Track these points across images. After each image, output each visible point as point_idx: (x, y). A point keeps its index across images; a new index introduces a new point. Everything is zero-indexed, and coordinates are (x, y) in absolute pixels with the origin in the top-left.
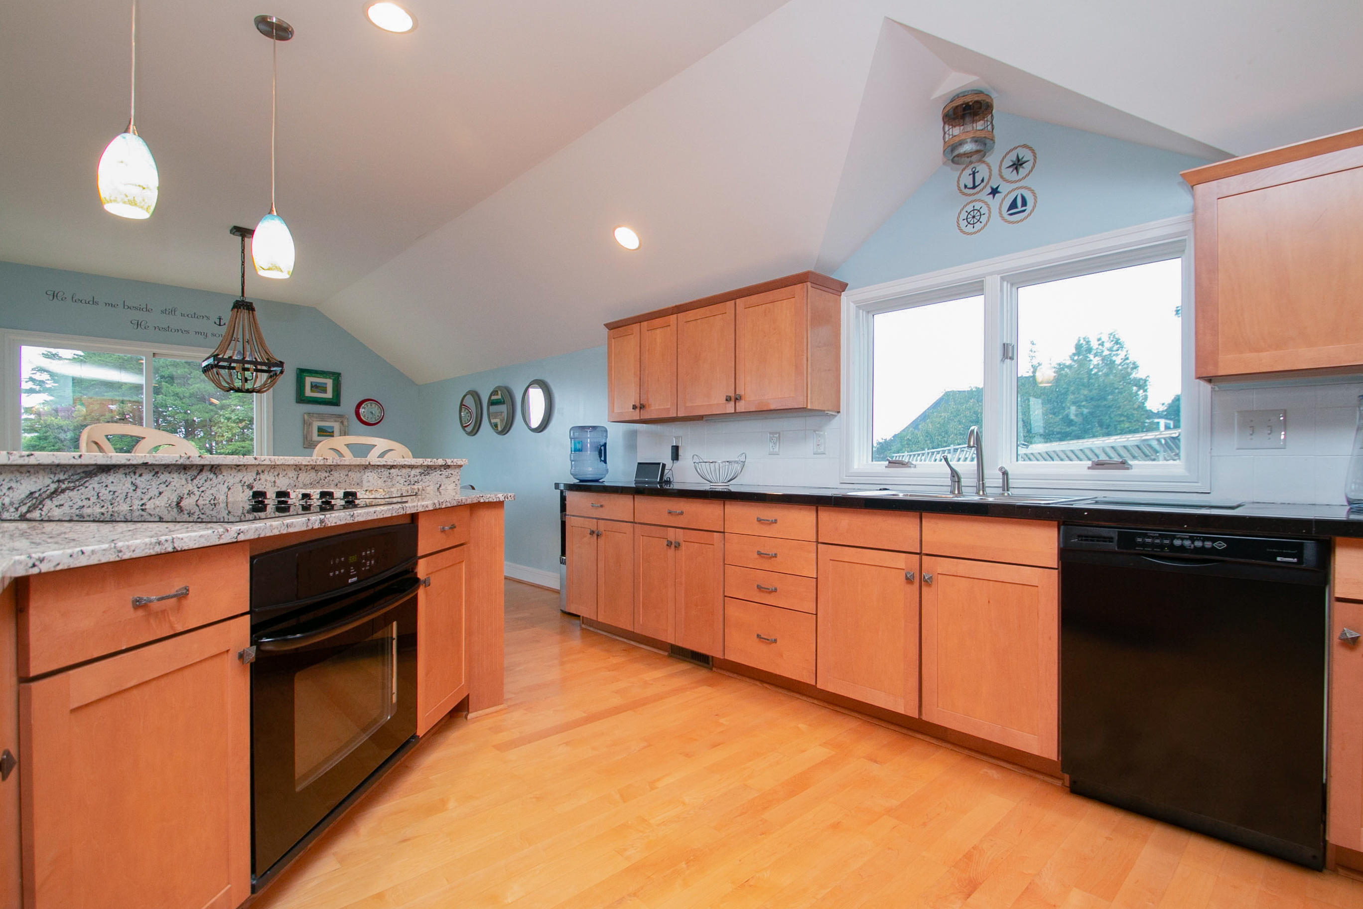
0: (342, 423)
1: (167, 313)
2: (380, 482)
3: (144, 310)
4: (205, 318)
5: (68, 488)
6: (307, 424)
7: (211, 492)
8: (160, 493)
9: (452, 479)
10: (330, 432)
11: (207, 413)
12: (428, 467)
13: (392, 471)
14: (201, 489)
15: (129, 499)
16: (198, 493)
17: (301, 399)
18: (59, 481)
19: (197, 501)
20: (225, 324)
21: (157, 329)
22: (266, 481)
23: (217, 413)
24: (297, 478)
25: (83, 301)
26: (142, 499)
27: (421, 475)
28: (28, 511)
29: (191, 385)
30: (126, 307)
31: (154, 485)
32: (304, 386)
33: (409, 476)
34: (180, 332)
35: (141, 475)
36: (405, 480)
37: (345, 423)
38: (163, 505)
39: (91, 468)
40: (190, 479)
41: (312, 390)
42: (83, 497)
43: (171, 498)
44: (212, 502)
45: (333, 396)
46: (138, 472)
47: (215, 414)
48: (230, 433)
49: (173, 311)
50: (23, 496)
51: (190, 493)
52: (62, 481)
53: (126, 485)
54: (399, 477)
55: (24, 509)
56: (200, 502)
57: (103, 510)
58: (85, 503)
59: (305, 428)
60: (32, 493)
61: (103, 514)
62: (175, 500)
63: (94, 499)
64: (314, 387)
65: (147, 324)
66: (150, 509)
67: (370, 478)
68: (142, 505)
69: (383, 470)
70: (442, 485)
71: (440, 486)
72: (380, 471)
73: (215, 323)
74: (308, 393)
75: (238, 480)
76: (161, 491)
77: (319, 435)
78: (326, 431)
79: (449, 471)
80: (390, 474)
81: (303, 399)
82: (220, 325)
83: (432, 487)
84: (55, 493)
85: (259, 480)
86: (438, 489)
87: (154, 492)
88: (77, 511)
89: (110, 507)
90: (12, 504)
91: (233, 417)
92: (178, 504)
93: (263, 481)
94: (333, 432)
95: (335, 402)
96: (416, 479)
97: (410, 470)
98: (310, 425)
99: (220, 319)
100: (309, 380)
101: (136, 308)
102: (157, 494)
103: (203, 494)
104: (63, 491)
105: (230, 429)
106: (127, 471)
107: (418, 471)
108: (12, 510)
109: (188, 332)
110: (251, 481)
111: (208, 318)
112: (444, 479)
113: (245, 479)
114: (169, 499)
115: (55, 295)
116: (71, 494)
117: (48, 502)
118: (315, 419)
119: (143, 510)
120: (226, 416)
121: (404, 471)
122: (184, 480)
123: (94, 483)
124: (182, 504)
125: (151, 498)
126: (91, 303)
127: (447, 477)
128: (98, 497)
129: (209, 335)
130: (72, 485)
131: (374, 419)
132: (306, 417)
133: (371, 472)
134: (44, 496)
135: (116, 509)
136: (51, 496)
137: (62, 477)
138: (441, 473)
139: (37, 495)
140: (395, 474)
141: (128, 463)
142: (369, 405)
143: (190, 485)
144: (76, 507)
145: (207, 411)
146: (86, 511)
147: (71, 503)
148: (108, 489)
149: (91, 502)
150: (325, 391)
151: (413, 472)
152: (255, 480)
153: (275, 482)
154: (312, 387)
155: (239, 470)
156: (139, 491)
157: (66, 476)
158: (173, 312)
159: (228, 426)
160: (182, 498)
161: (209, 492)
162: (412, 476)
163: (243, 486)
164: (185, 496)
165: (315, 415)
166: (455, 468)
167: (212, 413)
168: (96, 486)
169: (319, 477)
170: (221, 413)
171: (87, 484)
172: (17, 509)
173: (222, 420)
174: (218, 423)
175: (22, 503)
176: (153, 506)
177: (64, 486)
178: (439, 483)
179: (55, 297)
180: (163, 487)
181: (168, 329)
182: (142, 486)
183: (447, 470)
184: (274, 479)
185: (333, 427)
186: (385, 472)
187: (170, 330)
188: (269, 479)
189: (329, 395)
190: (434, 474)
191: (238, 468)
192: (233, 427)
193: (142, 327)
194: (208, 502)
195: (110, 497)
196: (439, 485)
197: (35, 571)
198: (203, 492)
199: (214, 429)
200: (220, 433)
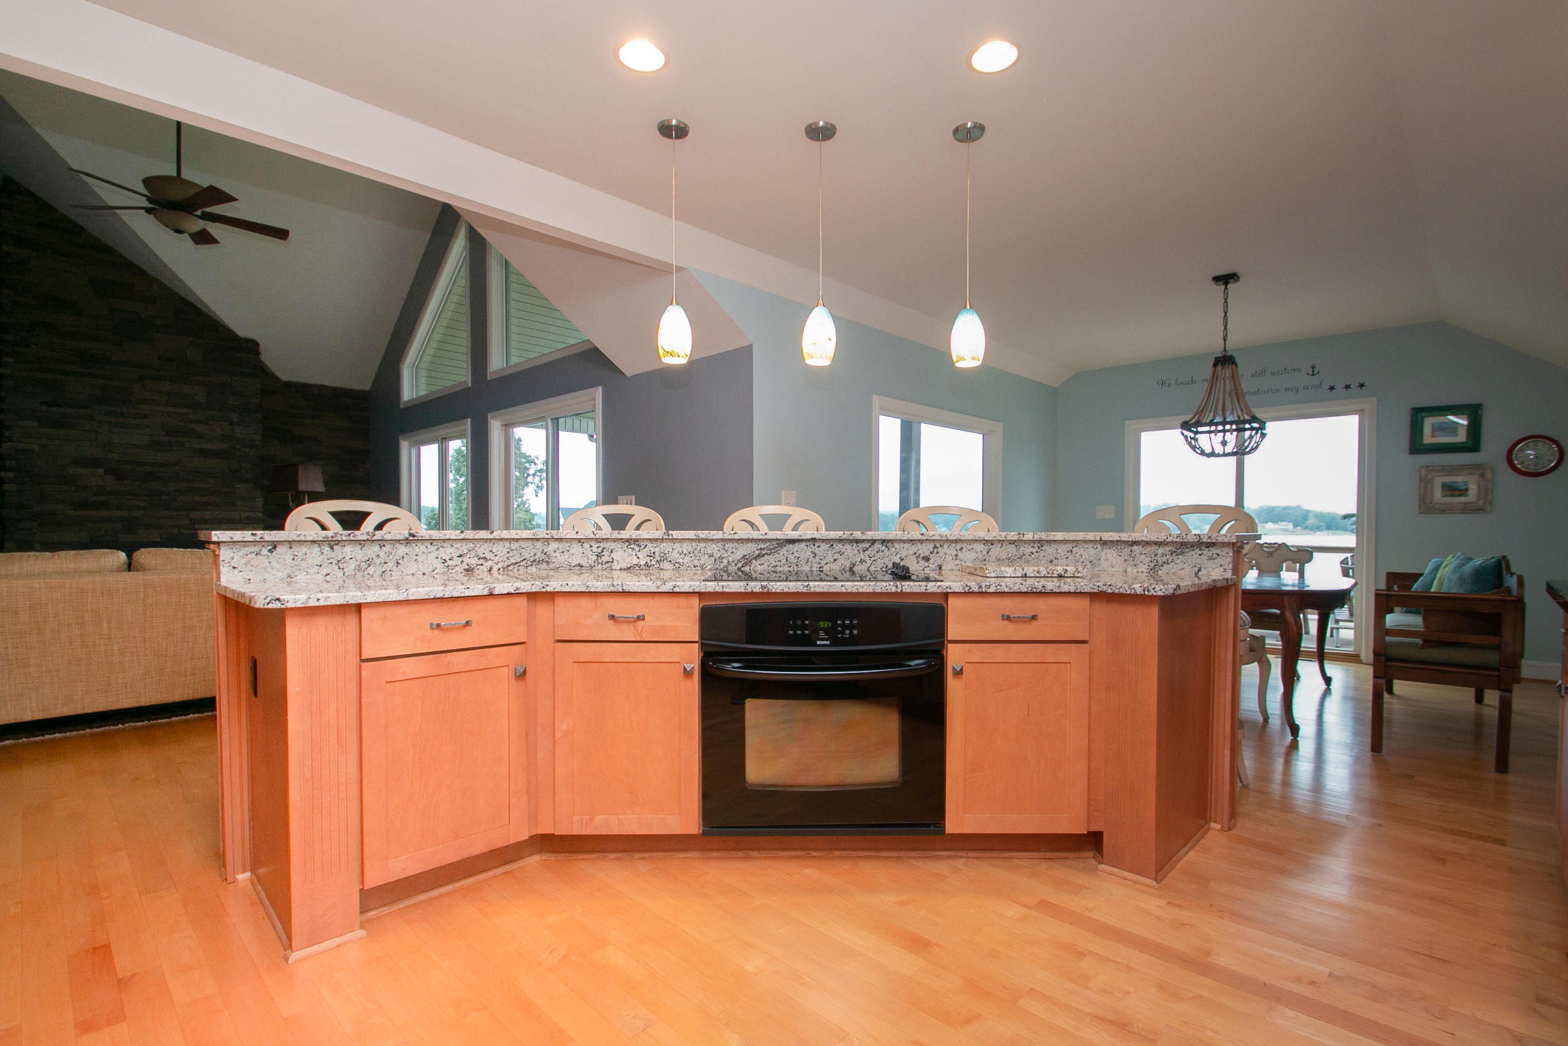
0: (1485, 474)
1: (1257, 375)
2: (1120, 560)
4: (1297, 371)
5: (766, 554)
6: (1425, 482)
7: (883, 561)
8: (835, 560)
9: (1219, 561)
10: (1461, 490)
12: (1182, 545)
13: (1135, 548)
14: (873, 559)
15: (809, 563)
16: (869, 562)
17: (1417, 447)
18: (761, 549)
19: (869, 568)
20: (1319, 373)
22: (946, 554)
24: (988, 552)
25: (1184, 383)
26: (820, 563)
27: (1171, 554)
28: (742, 566)
31: (830, 554)
32: (1423, 431)
33: (1156, 555)
34: (1270, 392)
35: (819, 547)
36: (1150, 559)
37: (1488, 476)
38: (837, 568)
39: (782, 541)
40: (861, 550)
41: (1434, 435)
42: (776, 560)
43: (845, 564)
44: (884, 569)
45: (1469, 438)
46: (817, 544)
50: (740, 557)
51: (861, 561)
52: (763, 549)
53: (807, 553)
54: (1143, 556)
55: (740, 565)
56: (872, 568)
57: (790, 569)
58: (778, 563)
59: (1424, 487)
60: (744, 556)
61: (790, 572)
62: (848, 565)
63: (784, 561)
64: (1437, 429)
66: (826, 571)
67: (1109, 556)
68: (820, 568)
69: (1123, 547)
70: (1202, 569)
71: (1200, 570)
72: (1119, 547)
73: (1308, 374)
74: (1428, 439)
75: (912, 552)
76: (836, 558)
77: (1444, 496)
78: (1457, 489)
79: (1214, 551)
80: (1131, 551)
81: (1420, 447)
82: (1313, 375)
83: (1187, 571)
84: (759, 556)
85: (937, 553)
86: (1196, 573)
87: (830, 558)
88: (773, 569)
89: (795, 567)
90: (733, 561)
92: (851, 569)
93: (941, 554)
94: (1466, 490)
95: (1473, 444)
96: (1165, 559)
97: (1157, 547)
98: (1432, 482)
99: (1314, 368)
100: (1430, 421)
102: (832, 560)
103: (874, 562)
104: (763, 555)
106: (808, 544)
107: (1167, 549)
108: (733, 565)
109: (1278, 391)
110: (927, 553)
111: (1300, 370)
112: (1205, 562)
113: (920, 552)
114: (842, 565)
115: (1164, 383)
116: (769, 557)
117: (754, 562)
118: (1438, 474)
119: (820, 571)
121: (1149, 548)
122: (856, 551)
123: (784, 551)
124: (854, 569)
125: (827, 563)
126: (1190, 382)
127: (1211, 558)
128: (787, 560)
129: (1301, 388)
130: (769, 552)
131: (1540, 466)
132: (1423, 471)
133: (1110, 548)
134: (752, 558)
135: (800, 569)
136: (756, 558)
137: (763, 547)
138: (1200, 552)
139: (747, 557)
140: (1137, 552)
141: (800, 538)
142: (1531, 444)
143: (862, 555)
144: (771, 566)
146: (779, 569)
147: (768, 563)
148: (794, 556)
149: (782, 563)
150: (1455, 434)
151: (1161, 551)
152: (931, 553)
153: (956, 555)
154: (1434, 429)
155: (913, 544)
156: (817, 558)
157: (765, 546)
158: (1263, 373)
160: (854, 565)
161: (879, 562)
162: (1160, 555)
163: (917, 557)
164: (858, 563)
165: (1438, 468)
166: (1224, 546)
168: (785, 553)
169: (1022, 552)
171: (779, 552)
172: (736, 565)
175: (739, 561)
176: (829, 569)
177: (764, 552)
178: (1198, 566)
179: (1164, 385)
180: (837, 556)
181: (1256, 393)
182: (820, 554)
183: (1211, 549)
184: (955, 553)
185: (1466, 483)
186: (1125, 550)
187: (1259, 392)
188: (948, 552)
189: (1461, 438)
190: (1190, 554)
191: (912, 542)
194: (879, 569)
195: (796, 561)
196: (1197, 569)
197: (544, 590)
198: (874, 560)
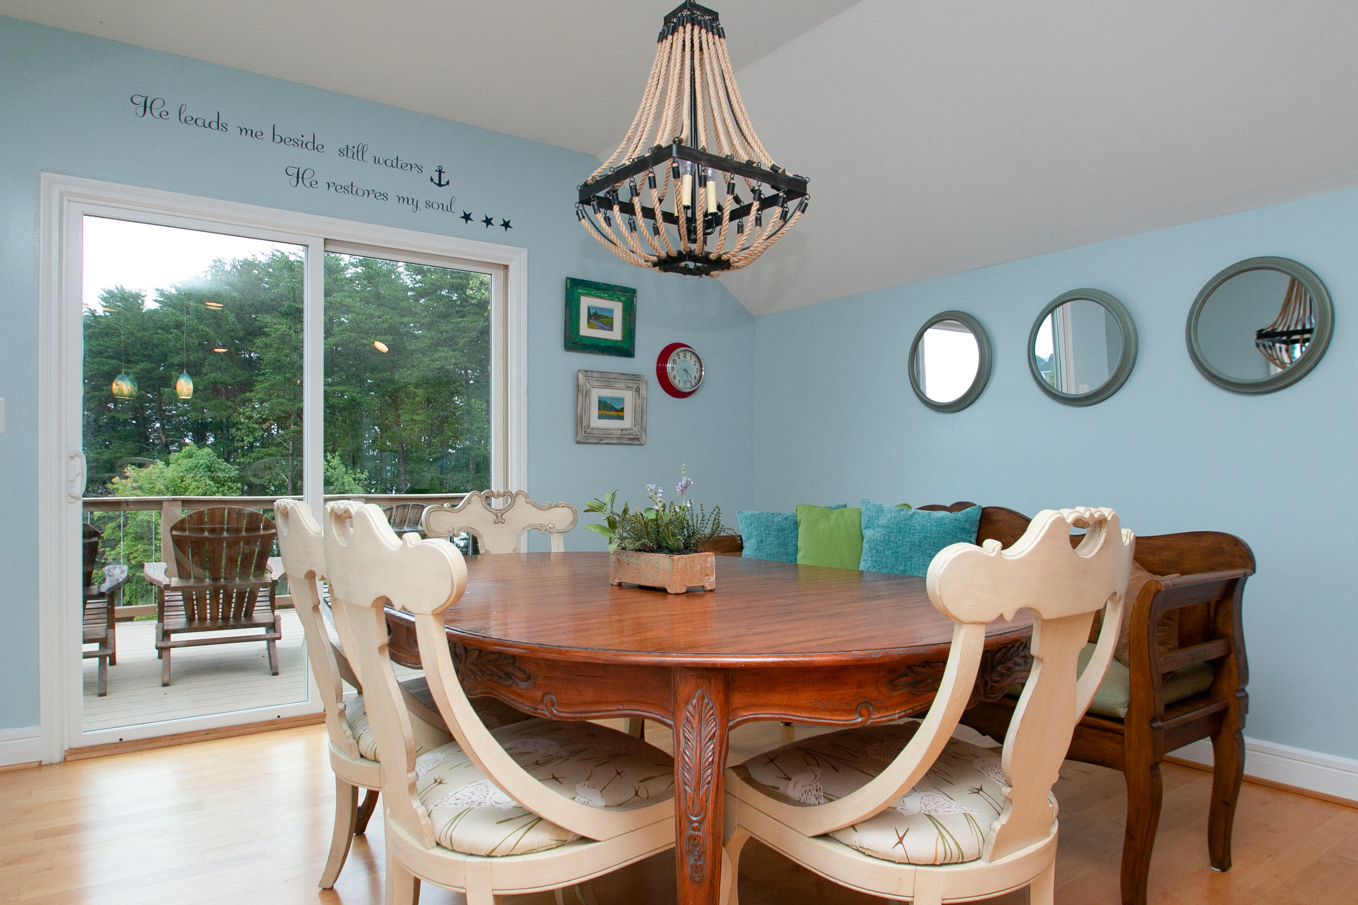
0: (638, 390)
1: (350, 154)
3: (310, 146)
4: (415, 170)
6: (581, 392)
10: (617, 410)
11: (224, 410)
17: (573, 340)
20: (448, 183)
21: (332, 189)
23: (235, 411)
25: (200, 122)
29: (206, 375)
30: (277, 139)
32: (578, 315)
34: (372, 196)
37: (643, 392)
41: (590, 325)
45: (624, 336)
47: (235, 412)
48: (251, 436)
49: (359, 152)
59: (580, 400)
64: (594, 317)
65: (314, 178)
73: (432, 180)
74: (585, 330)
77: (601, 417)
78: (612, 408)
81: (576, 341)
82: (440, 185)
91: (256, 416)
94: (622, 410)
95: (624, 349)
98: (587, 394)
99: (440, 172)
100: (586, 302)
101: (295, 142)
105: (252, 431)
109: (385, 197)
111: (420, 170)
115: (148, 105)
118: (595, 384)
120: (247, 414)
126: (214, 125)
129: (422, 205)
131: (688, 385)
132: (581, 377)
142: (682, 354)
145: (224, 408)
150: (610, 327)
154: (590, 316)
158: (360, 154)
159: (249, 428)
165: (595, 375)
167: (230, 411)
170: (241, 410)
173: (242, 420)
174: (237, 423)
179: (148, 109)
181: (350, 189)
185: (621, 400)
187: (354, 189)
189: (616, 334)
192: (255, 429)
193: (307, 182)
199: (233, 431)
200: (240, 436)
